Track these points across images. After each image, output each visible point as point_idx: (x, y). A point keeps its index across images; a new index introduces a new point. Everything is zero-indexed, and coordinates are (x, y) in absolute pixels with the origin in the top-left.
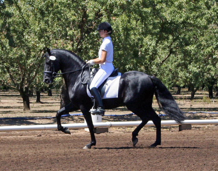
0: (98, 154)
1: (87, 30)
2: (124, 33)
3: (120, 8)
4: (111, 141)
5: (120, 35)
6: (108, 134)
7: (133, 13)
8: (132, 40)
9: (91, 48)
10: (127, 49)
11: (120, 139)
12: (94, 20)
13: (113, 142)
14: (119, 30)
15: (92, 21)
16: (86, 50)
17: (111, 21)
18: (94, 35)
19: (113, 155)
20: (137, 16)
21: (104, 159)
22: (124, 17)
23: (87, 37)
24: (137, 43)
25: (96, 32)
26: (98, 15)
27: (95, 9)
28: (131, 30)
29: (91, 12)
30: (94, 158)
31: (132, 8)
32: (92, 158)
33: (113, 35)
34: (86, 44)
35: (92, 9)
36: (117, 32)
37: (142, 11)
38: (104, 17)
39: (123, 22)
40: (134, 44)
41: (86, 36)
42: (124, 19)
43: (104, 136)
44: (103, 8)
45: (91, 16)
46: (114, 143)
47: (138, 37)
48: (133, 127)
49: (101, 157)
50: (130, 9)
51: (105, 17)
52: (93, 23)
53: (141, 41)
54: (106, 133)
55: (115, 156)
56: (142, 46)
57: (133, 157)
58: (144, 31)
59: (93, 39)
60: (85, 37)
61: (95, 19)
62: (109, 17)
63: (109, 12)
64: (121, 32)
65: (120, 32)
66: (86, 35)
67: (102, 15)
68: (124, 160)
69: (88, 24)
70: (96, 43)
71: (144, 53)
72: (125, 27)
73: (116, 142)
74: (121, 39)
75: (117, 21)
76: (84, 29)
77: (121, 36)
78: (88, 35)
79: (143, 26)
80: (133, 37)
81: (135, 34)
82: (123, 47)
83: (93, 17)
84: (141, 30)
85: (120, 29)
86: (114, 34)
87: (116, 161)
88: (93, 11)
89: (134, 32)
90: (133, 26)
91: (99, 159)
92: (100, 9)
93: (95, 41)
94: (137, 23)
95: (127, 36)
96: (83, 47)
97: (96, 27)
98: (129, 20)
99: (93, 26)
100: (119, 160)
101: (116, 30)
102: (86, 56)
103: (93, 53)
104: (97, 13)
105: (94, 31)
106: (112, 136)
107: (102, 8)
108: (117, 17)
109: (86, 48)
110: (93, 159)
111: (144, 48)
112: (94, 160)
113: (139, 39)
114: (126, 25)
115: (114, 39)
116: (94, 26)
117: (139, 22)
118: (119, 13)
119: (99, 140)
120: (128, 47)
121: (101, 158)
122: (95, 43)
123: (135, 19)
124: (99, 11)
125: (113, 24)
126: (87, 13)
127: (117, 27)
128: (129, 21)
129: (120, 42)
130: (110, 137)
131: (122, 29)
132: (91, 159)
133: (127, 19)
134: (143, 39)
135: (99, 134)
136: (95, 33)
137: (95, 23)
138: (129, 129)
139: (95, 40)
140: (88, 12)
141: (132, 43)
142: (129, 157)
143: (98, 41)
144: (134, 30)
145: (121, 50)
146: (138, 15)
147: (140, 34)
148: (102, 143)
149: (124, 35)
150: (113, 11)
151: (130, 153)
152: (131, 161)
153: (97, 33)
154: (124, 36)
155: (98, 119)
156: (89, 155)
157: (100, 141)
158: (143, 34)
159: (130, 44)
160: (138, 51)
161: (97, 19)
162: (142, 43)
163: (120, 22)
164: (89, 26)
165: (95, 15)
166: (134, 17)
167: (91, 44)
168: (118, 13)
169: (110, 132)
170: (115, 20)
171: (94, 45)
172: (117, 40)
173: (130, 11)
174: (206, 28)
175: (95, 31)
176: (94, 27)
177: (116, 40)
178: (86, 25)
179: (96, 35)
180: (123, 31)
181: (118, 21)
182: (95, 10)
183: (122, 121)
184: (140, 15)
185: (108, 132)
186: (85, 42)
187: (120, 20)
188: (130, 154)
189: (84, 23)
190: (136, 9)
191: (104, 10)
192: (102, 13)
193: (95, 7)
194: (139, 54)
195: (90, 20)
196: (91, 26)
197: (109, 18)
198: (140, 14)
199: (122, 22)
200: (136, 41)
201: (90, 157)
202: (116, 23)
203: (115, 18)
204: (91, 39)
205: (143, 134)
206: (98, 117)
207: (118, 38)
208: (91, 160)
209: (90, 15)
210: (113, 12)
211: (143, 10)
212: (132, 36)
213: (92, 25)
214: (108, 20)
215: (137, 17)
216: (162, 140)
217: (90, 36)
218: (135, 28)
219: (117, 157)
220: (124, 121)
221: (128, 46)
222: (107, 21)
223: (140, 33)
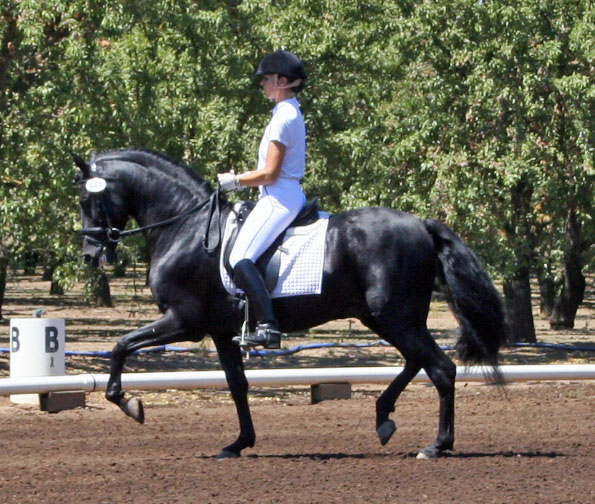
0: (55, 477)
1: (20, 79)
2: (137, 90)
3: (125, 10)
4: (95, 435)
5: (123, 96)
6: (85, 412)
7: (164, 26)
8: (163, 112)
9: (31, 138)
10: (147, 141)
11: (122, 431)
12: (42, 50)
13: (101, 439)
14: (120, 80)
15: (36, 50)
16: (16, 146)
17: (96, 53)
18: (40, 96)
19: (100, 479)
20: (178, 36)
21: (72, 494)
22: (136, 38)
23: (17, 103)
24: (180, 124)
25: (49, 86)
26: (55, 32)
27: (43, 13)
28: (157, 81)
29: (31, 22)
30: (39, 491)
31: (162, 9)
32: (34, 490)
33: (102, 98)
34: (17, 124)
35: (33, 12)
36: (115, 87)
37: (196, 21)
38: (72, 37)
39: (133, 54)
40: (169, 125)
41: (17, 98)
42: (138, 45)
43: (71, 420)
44: (71, 10)
45: (32, 34)
46: (103, 443)
47: (183, 103)
48: (165, 391)
49: (63, 487)
50: (154, 15)
51: (76, 38)
52: (38, 56)
53: (193, 117)
54: (79, 410)
55: (107, 482)
56: (193, 133)
57: (165, 488)
58: (200, 84)
59: (38, 109)
60: (13, 102)
61: (45, 43)
62: (88, 38)
63: (88, 22)
64: (128, 87)
65: (124, 86)
66: (16, 96)
67: (66, 33)
68: (136, 495)
69: (21, 61)
70: (48, 122)
71: (202, 154)
72: (140, 70)
73: (110, 438)
74: (128, 108)
75: (114, 51)
76: (9, 76)
77: (127, 100)
78: (21, 97)
79: (199, 68)
80: (164, 102)
81: (172, 94)
82: (132, 135)
83: (37, 39)
84: (191, 80)
85: (126, 77)
86: (105, 95)
87: (110, 499)
88: (37, 21)
89: (168, 87)
90: (166, 67)
91: (55, 495)
92: (60, 14)
93: (44, 116)
94: (177, 58)
95: (147, 99)
96: (5, 133)
97: (48, 71)
98: (152, 49)
99: (37, 67)
100: (119, 498)
101: (111, 81)
102: (15, 163)
103: (38, 152)
104: (52, 27)
105: (41, 83)
106: (98, 421)
107: (66, 11)
108: (116, 40)
109: (16, 137)
110: (36, 493)
111: (201, 139)
112: (38, 495)
113: (184, 111)
114: (142, 64)
115: (104, 109)
116: (40, 68)
117: (184, 55)
118: (120, 27)
119: (57, 432)
120: (148, 136)
121: (62, 489)
122: (44, 123)
123: (171, 46)
124: (58, 19)
125: (104, 61)
126: (20, 26)
127: (116, 70)
128: (152, 53)
129: (125, 118)
130: (91, 421)
131: (132, 78)
132: (30, 493)
133: (146, 44)
134: (199, 109)
135: (56, 412)
136: (45, 91)
137: (43, 57)
138: (152, 396)
139: (45, 111)
140: (22, 23)
141: (162, 122)
142: (150, 485)
143: (53, 115)
144: (168, 80)
145: (127, 144)
146: (181, 31)
147: (188, 92)
148: (65, 441)
149: (138, 95)
150: (102, 18)
151: (155, 475)
152: (157, 498)
153: (50, 90)
154: (138, 99)
155: (52, 365)
156: (24, 479)
157: (60, 434)
158: (197, 92)
159: (155, 127)
160: (181, 150)
161: (50, 44)
162: (194, 122)
163: (124, 55)
164: (26, 68)
165: (45, 32)
166: (170, 39)
167: (30, 125)
168: (117, 24)
169: (90, 407)
170: (109, 48)
171: (41, 127)
172: (115, 113)
173: (156, 21)
174: (397, 74)
175: (46, 84)
176: (43, 72)
177: (110, 112)
178: (14, 65)
179: (49, 97)
180: (135, 82)
181: (118, 52)
182: (45, 18)
183: (131, 372)
184: (189, 33)
185: (84, 406)
186: (13, 118)
187: (125, 50)
188: (155, 478)
189: (10, 57)
190: (176, 14)
191: (72, 17)
192: (67, 25)
193: (44, 7)
194: (186, 157)
195: (28, 48)
196: (31, 69)
197: (88, 42)
198: (189, 28)
199: (130, 54)
200: (175, 115)
201: (25, 488)
202: (110, 57)
203: (107, 43)
204: (30, 107)
205: (197, 414)
206: (52, 359)
207: (119, 105)
208: (29, 496)
209: (28, 32)
210: (103, 23)
211: (197, 17)
212: (162, 100)
213: (34, 64)
214: (86, 49)
215: (178, 39)
216: (259, 434)
217: (29, 100)
218: (172, 75)
219: (112, 486)
220: (136, 371)
221: (150, 132)
222: (83, 52)
223: (186, 89)
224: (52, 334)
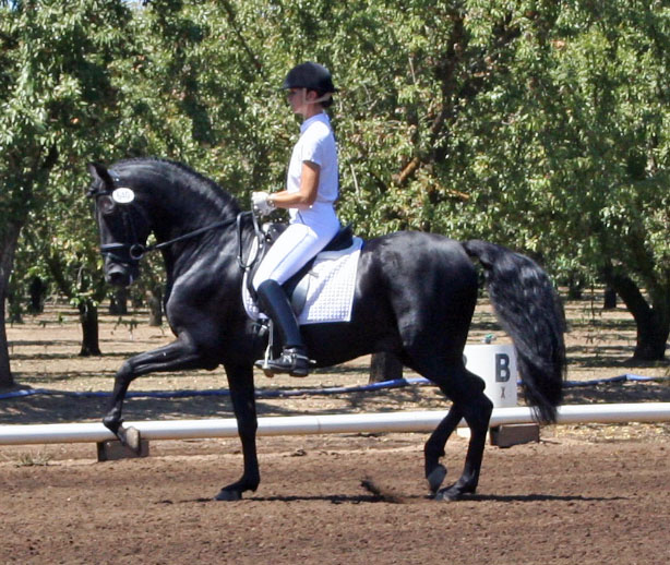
0: (507, 518)
1: (467, 83)
2: (595, 95)
3: (581, 8)
4: (550, 472)
5: (580, 102)
6: (540, 447)
7: (625, 25)
8: (623, 118)
9: (480, 148)
10: (606, 151)
11: (580, 467)
12: (491, 51)
13: (558, 477)
14: (576, 84)
15: (484, 52)
16: (462, 156)
17: (549, 55)
18: (488, 102)
19: (556, 520)
20: (639, 35)
21: (526, 536)
22: (594, 38)
23: (464, 110)
24: (642, 131)
25: (498, 91)
26: (505, 32)
27: (493, 11)
28: (618, 85)
29: (478, 21)
30: (490, 534)
31: (623, 6)
32: (484, 532)
33: (557, 104)
34: (463, 132)
35: (482, 10)
36: (571, 92)
37: (660, 19)
38: (524, 37)
39: (591, 56)
40: (631, 133)
41: (464, 105)
42: (595, 46)
43: (525, 456)
44: (523, 8)
45: (481, 34)
46: (559, 481)
47: (646, 108)
48: (626, 424)
49: (516, 529)
50: (614, 13)
51: (529, 38)
52: (487, 59)
53: (656, 124)
54: (533, 444)
55: (564, 524)
56: (657, 141)
57: (628, 530)
58: (664, 87)
59: (486, 116)
60: (460, 108)
61: (494, 45)
62: (541, 38)
63: (542, 21)
64: (584, 91)
65: (581, 91)
66: (463, 102)
67: (517, 33)
68: (596, 538)
69: (468, 63)
70: (497, 131)
71: (666, 165)
72: (598, 73)
73: (567, 476)
74: (585, 115)
75: (570, 53)
76: (455, 81)
77: (585, 106)
78: (468, 103)
79: (663, 70)
80: (625, 108)
81: (633, 100)
82: (591, 145)
83: (486, 40)
84: (654, 84)
85: (583, 81)
86: (560, 100)
87: (568, 542)
88: (486, 20)
89: (630, 91)
90: (626, 70)
91: (508, 537)
92: (511, 13)
93: (493, 123)
94: (639, 60)
95: (607, 104)
96: (451, 143)
97: (497, 74)
98: (612, 50)
99: (485, 70)
100: (578, 541)
101: (566, 85)
102: (461, 175)
103: (487, 163)
104: (502, 26)
105: (489, 88)
106: (554, 457)
107: (518, 9)
108: (571, 40)
109: (463, 147)
110: (486, 535)
111: (665, 148)
112: (489, 537)
113: (647, 117)
114: (600, 66)
115: (559, 116)
116: (489, 71)
117: (647, 56)
118: (577, 26)
119: (510, 468)
120: (608, 145)
121: (516, 531)
122: (493, 131)
123: (633, 47)
124: (509, 18)
125: (558, 63)
126: (467, 26)
127: (572, 73)
128: (612, 55)
129: (582, 126)
130: (546, 457)
131: (589, 82)
132: (480, 535)
133: (605, 44)
134: (663, 115)
135: (508, 447)
136: (494, 96)
137: (492, 60)
138: (612, 429)
139: (494, 118)
140: (470, 22)
141: (623, 130)
142: (612, 527)
143: (503, 122)
144: (628, 84)
145: (585, 153)
146: (643, 29)
147: (651, 97)
148: (518, 479)
149: (596, 101)
150: (556, 17)
151: (617, 516)
152: (620, 541)
153: (500, 95)
154: (596, 105)
155: (503, 395)
156: (474, 520)
157: (512, 471)
158: (661, 96)
159: (616, 135)
160: (644, 160)
161: (501, 45)
162: (658, 130)
163: (581, 57)
164: (473, 72)
165: (493, 32)
166: (631, 39)
167: (477, 133)
168: (574, 23)
169: (545, 442)
170: (564, 49)
171: (490, 135)
172: (571, 120)
173: (616, 19)
175: (495, 89)
176: (492, 75)
177: (566, 118)
178: (460, 69)
179: (498, 102)
180: (592, 86)
181: (574, 53)
182: (495, 16)
183: (589, 403)
184: (653, 32)
185: (538, 441)
186: (459, 125)
187: (581, 51)
188: (618, 519)
189: (457, 60)
190: (637, 11)
191: (524, 15)
192: (518, 24)
193: (493, 5)
194: (649, 168)
195: (476, 50)
196: (480, 72)
197: (541, 43)
198: (652, 27)
199: (587, 55)
200: (636, 122)
201: (475, 530)
202: (565, 59)
203: (563, 44)
204: (478, 114)
205: (662, 449)
206: (503, 390)
207: (575, 111)
208: (479, 539)
209: (476, 32)
210: (558, 22)
211: (661, 15)
212: (623, 105)
213: (482, 67)
214: (540, 50)
215: (639, 38)
217: (476, 107)
218: (633, 78)
219: (570, 528)
220: (595, 402)
221: (610, 141)
222: (536, 54)
223: (649, 94)
224: (503, 362)
